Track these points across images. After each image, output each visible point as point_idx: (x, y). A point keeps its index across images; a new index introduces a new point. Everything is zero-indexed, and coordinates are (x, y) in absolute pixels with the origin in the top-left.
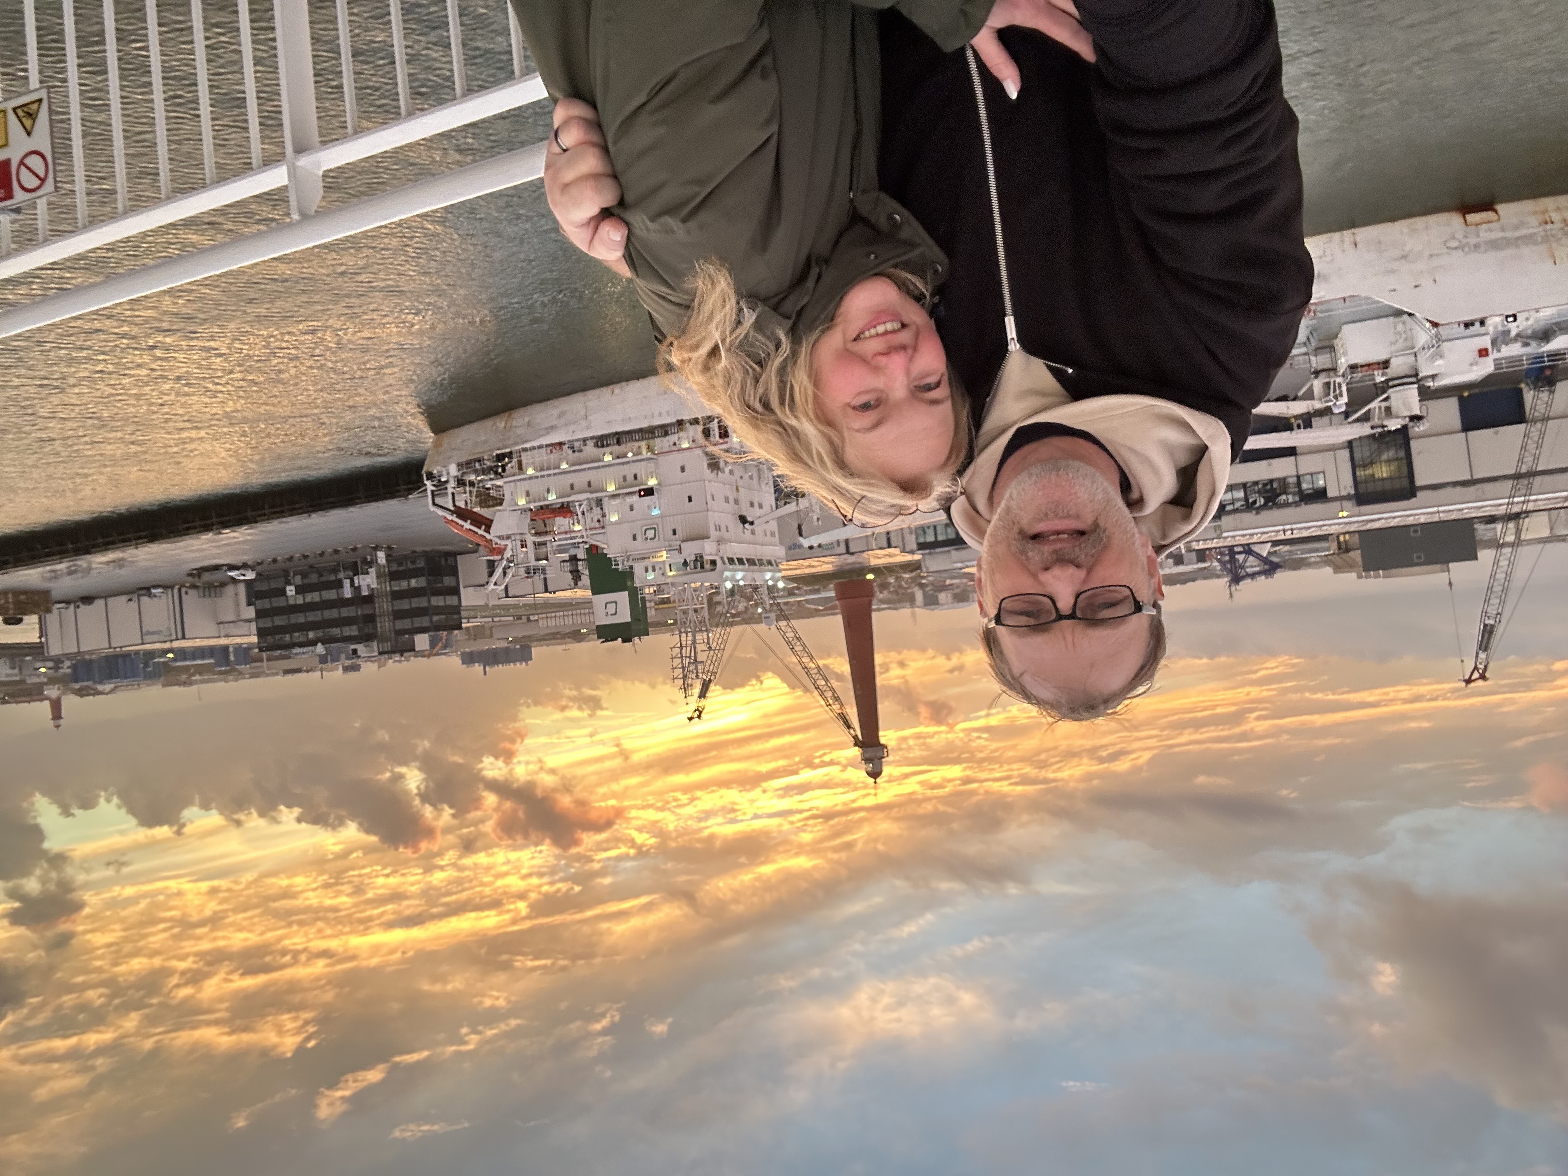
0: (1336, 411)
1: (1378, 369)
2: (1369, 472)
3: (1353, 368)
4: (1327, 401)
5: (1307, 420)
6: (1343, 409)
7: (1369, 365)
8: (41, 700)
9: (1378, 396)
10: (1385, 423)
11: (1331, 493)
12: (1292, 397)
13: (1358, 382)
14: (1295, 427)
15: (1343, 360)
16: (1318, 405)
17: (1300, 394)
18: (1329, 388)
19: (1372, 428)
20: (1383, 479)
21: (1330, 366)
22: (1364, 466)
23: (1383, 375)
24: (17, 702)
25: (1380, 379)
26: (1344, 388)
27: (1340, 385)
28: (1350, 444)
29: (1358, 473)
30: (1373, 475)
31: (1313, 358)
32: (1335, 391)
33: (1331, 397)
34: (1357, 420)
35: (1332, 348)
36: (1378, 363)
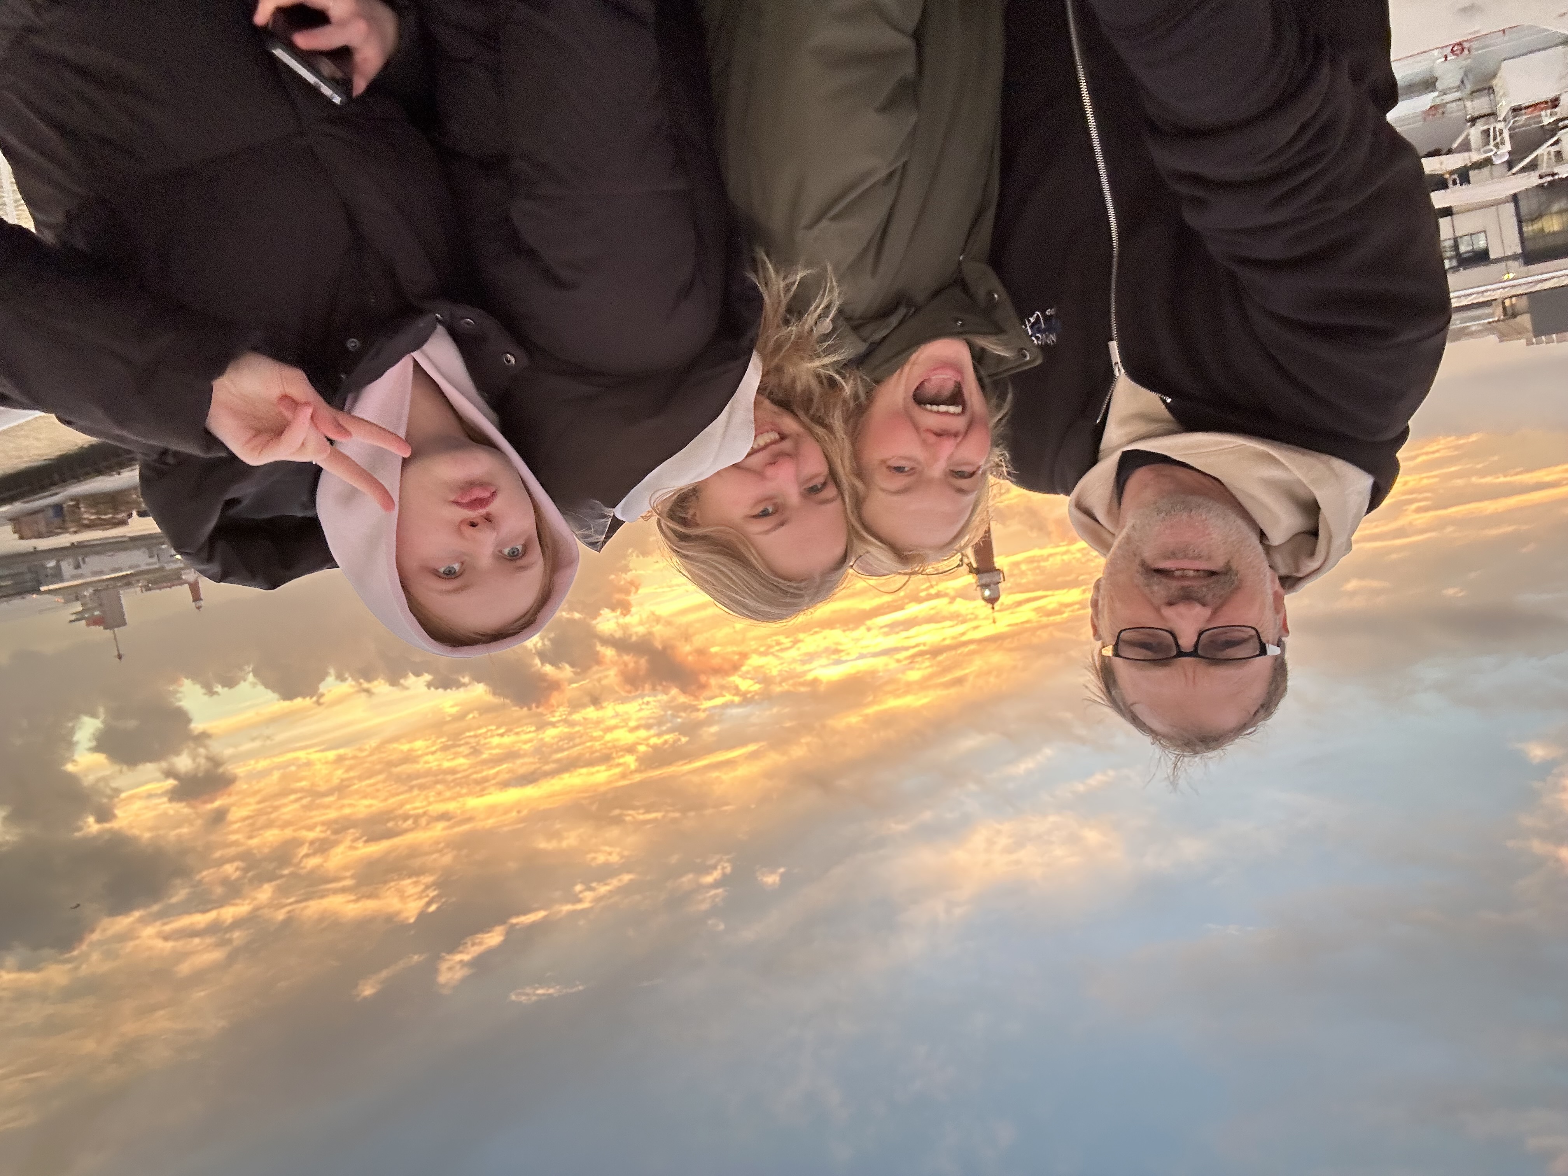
0: (1497, 161)
1: (1546, 108)
2: (1537, 226)
3: (1516, 110)
4: (1486, 152)
5: (1463, 176)
6: (1506, 158)
7: (1535, 106)
8: (181, 584)
9: (1546, 140)
10: (1556, 171)
11: (1492, 256)
12: (1445, 151)
13: (1523, 126)
14: (1450, 183)
15: (1504, 103)
16: (1476, 157)
17: (1455, 146)
18: (1489, 136)
19: (1541, 177)
20: (1554, 234)
21: (1488, 111)
22: (1533, 220)
23: (1551, 114)
24: (160, 589)
25: (1547, 119)
26: (1506, 135)
27: (1501, 132)
28: (1515, 198)
29: (1525, 229)
30: (1542, 230)
31: (1469, 104)
32: (1495, 139)
33: (1491, 146)
34: (1524, 170)
35: (1491, 89)
36: (1546, 102)
